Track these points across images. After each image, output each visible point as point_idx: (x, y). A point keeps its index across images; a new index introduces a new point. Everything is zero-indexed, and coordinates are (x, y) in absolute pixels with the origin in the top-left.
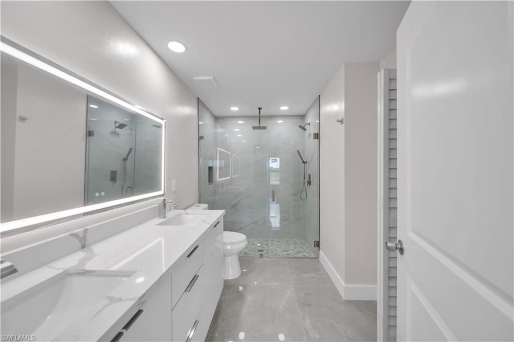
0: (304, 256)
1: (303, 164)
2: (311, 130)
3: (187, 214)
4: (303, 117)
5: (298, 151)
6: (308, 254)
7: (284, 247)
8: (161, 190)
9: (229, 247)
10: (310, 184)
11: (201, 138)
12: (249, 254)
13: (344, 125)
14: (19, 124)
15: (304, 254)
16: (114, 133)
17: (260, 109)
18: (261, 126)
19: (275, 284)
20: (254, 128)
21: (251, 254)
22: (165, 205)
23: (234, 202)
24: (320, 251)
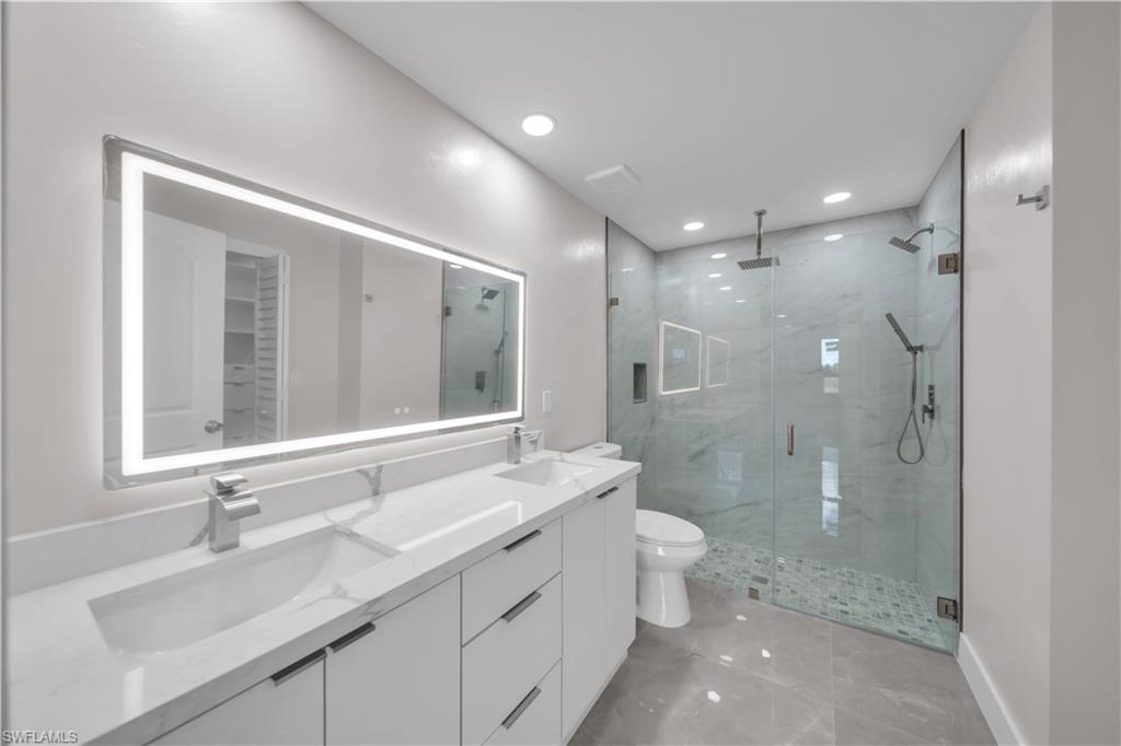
0: (900, 632)
1: (909, 355)
2: (937, 245)
3: (562, 461)
4: (911, 211)
5: (889, 317)
6: (917, 630)
7: (834, 590)
8: (515, 409)
9: (660, 552)
10: (932, 417)
11: (612, 302)
12: (725, 579)
13: (1049, 211)
14: (366, 305)
15: (902, 628)
16: (481, 308)
17: (760, 214)
18: (762, 257)
19: (776, 681)
20: (745, 265)
21: (732, 581)
22: (518, 439)
23: (696, 447)
24: (963, 636)
